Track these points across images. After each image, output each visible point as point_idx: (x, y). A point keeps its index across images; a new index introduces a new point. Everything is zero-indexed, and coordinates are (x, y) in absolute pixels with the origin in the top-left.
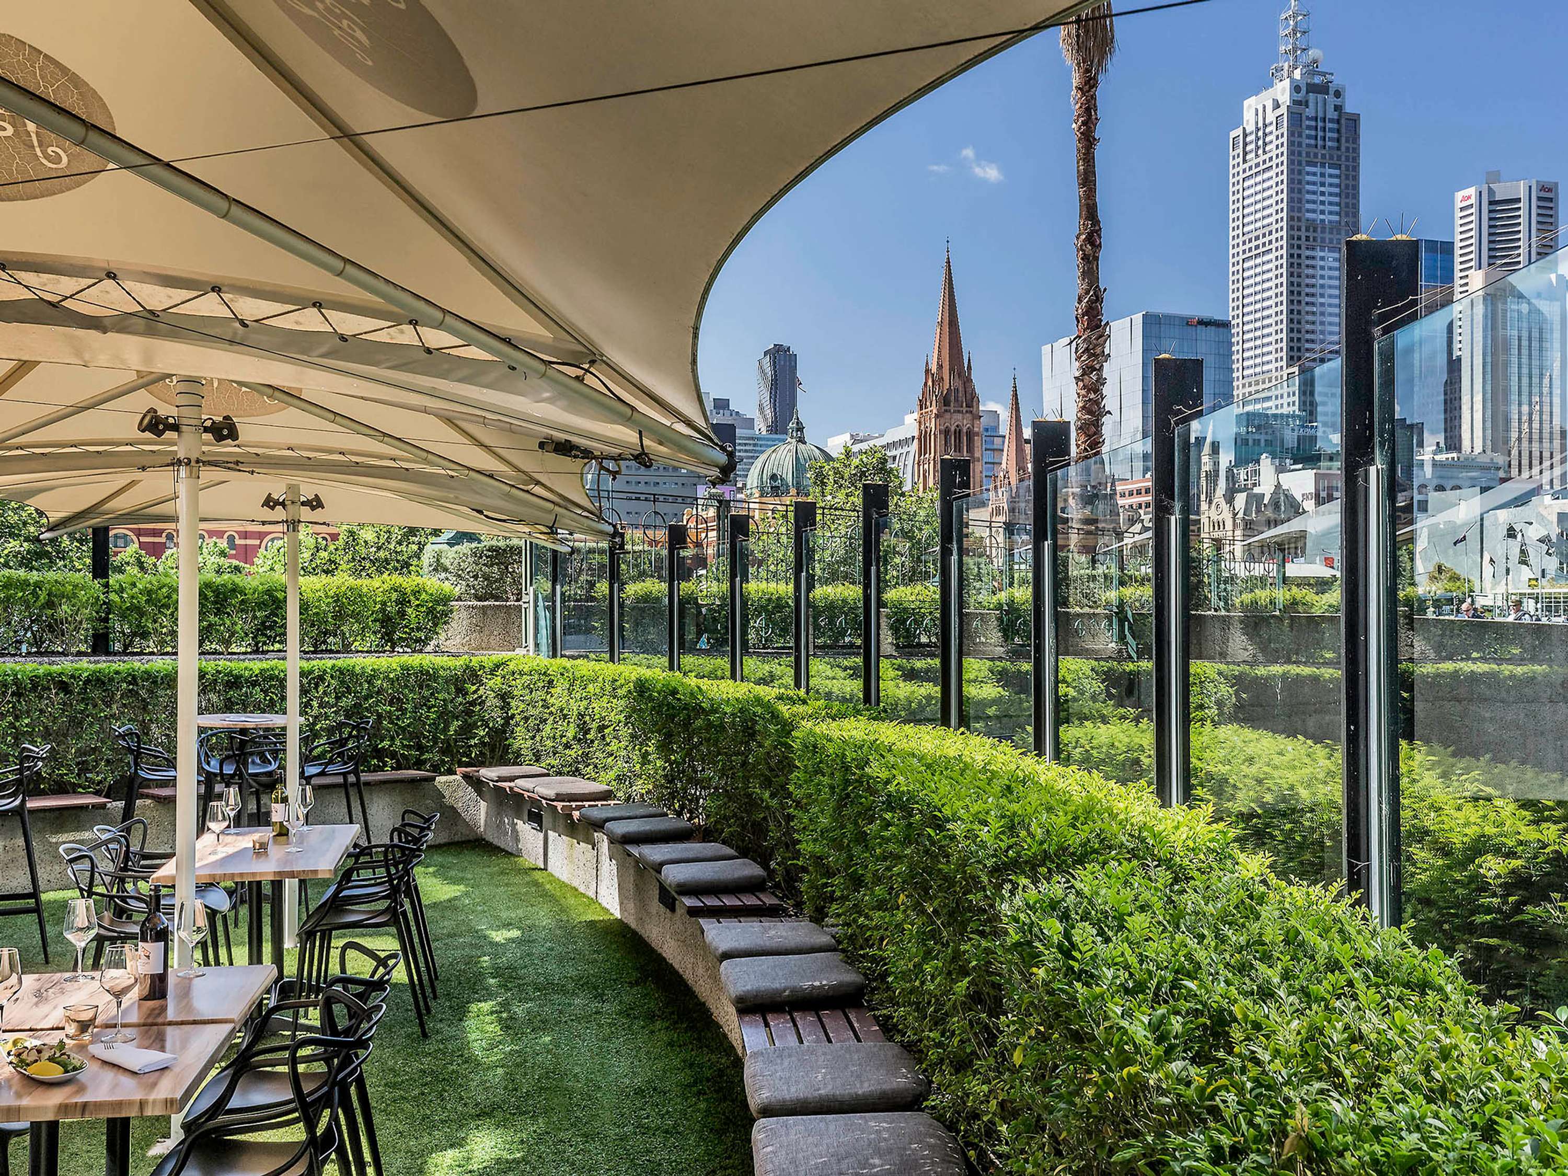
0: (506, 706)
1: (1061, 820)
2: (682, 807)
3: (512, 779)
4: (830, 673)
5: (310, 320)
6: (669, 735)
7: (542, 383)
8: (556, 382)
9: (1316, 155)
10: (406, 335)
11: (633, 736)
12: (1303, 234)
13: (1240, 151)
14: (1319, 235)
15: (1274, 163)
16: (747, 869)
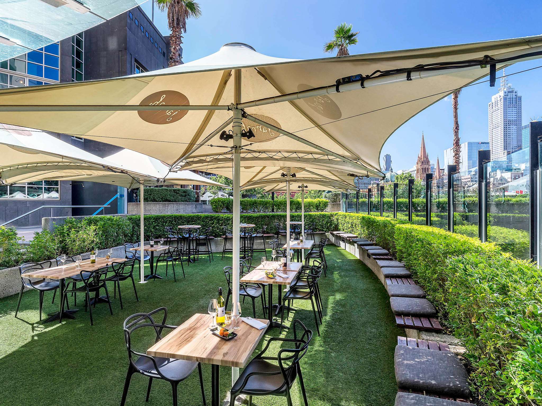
0: (338, 221)
1: (459, 244)
2: (371, 239)
3: (339, 234)
4: (401, 215)
5: (310, 156)
6: (369, 227)
7: (349, 164)
8: (352, 163)
9: (510, 106)
10: (326, 157)
11: (362, 226)
12: (507, 123)
13: (491, 107)
14: (511, 122)
15: (500, 108)
16: (385, 251)
